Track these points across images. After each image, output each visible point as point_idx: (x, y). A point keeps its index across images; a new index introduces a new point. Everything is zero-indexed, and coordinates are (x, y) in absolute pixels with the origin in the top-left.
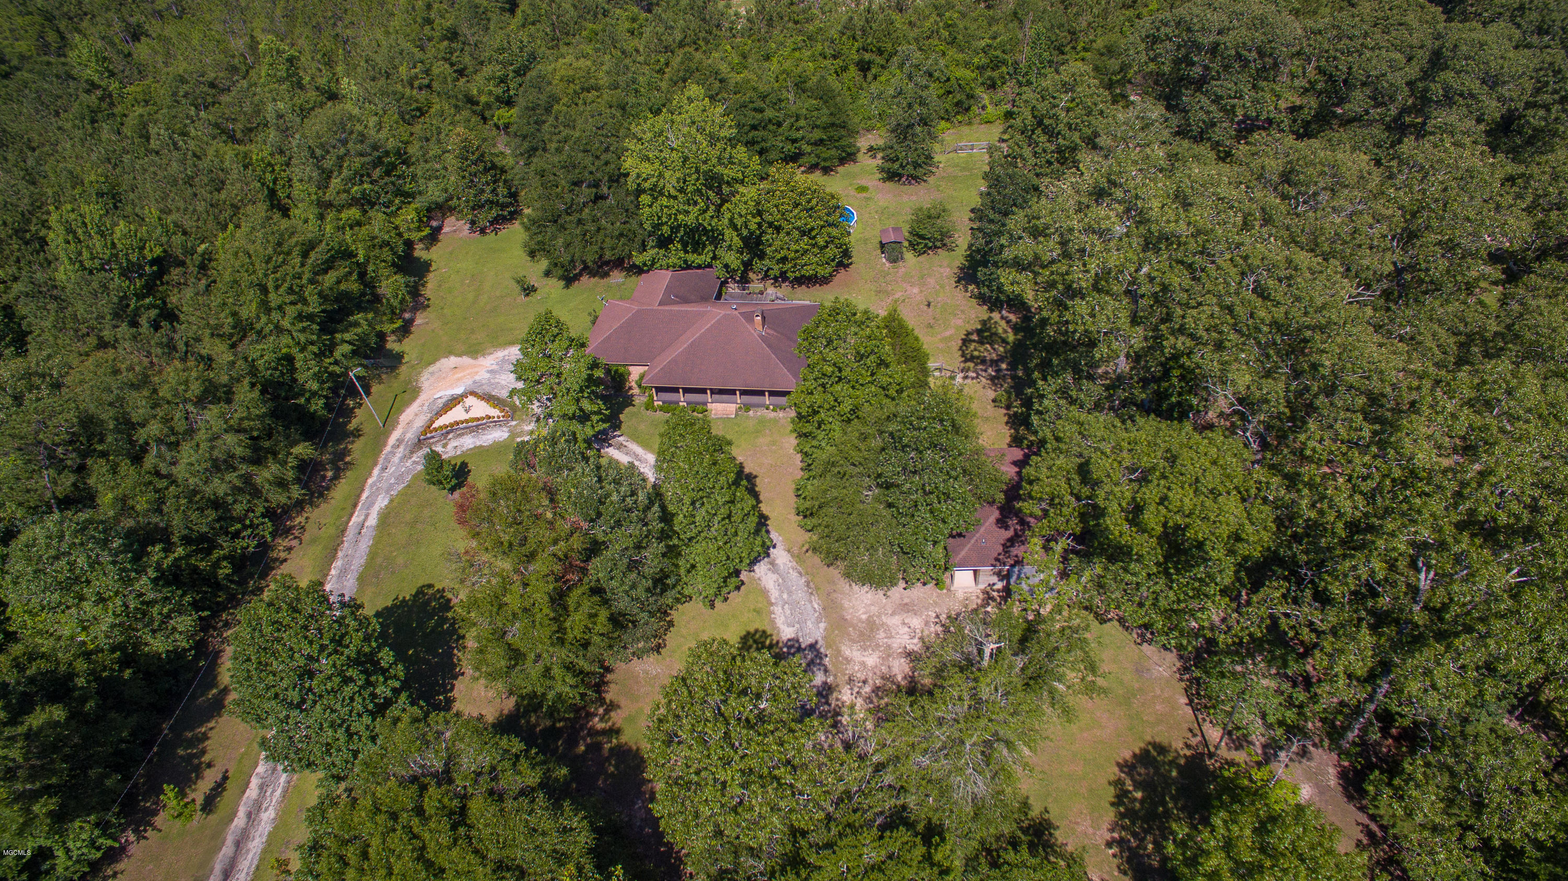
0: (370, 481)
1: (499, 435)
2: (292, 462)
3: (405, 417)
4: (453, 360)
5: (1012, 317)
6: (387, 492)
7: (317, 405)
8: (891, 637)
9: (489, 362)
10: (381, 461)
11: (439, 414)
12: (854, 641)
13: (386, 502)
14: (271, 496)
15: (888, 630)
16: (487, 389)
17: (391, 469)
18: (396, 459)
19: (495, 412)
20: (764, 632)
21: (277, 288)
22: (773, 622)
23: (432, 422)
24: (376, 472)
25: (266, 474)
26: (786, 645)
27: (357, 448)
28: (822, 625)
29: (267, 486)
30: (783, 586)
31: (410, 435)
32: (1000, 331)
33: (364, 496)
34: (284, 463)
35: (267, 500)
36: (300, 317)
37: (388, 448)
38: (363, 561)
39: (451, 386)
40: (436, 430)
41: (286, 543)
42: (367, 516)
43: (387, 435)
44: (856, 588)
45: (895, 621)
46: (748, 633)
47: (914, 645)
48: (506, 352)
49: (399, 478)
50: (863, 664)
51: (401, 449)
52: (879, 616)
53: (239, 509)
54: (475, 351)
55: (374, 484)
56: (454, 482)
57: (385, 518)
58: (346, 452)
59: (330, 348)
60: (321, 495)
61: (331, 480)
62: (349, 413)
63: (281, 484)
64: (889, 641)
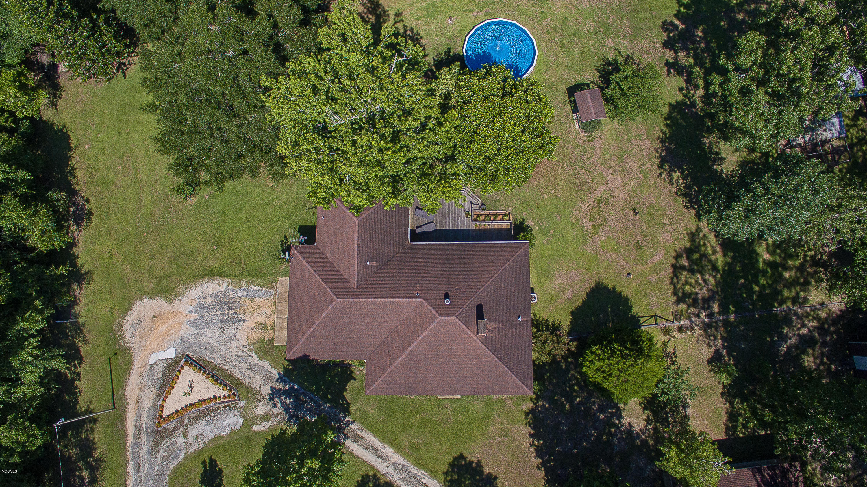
0: (130, 483)
1: (233, 421)
4: (148, 305)
9: (186, 307)
11: (163, 390)
16: (199, 352)
17: (145, 468)
18: (144, 454)
19: (218, 391)
23: (160, 406)
24: (130, 471)
27: (99, 439)
39: (160, 347)
40: (168, 417)
43: (122, 418)
49: (158, 480)
51: (144, 439)
54: (166, 289)
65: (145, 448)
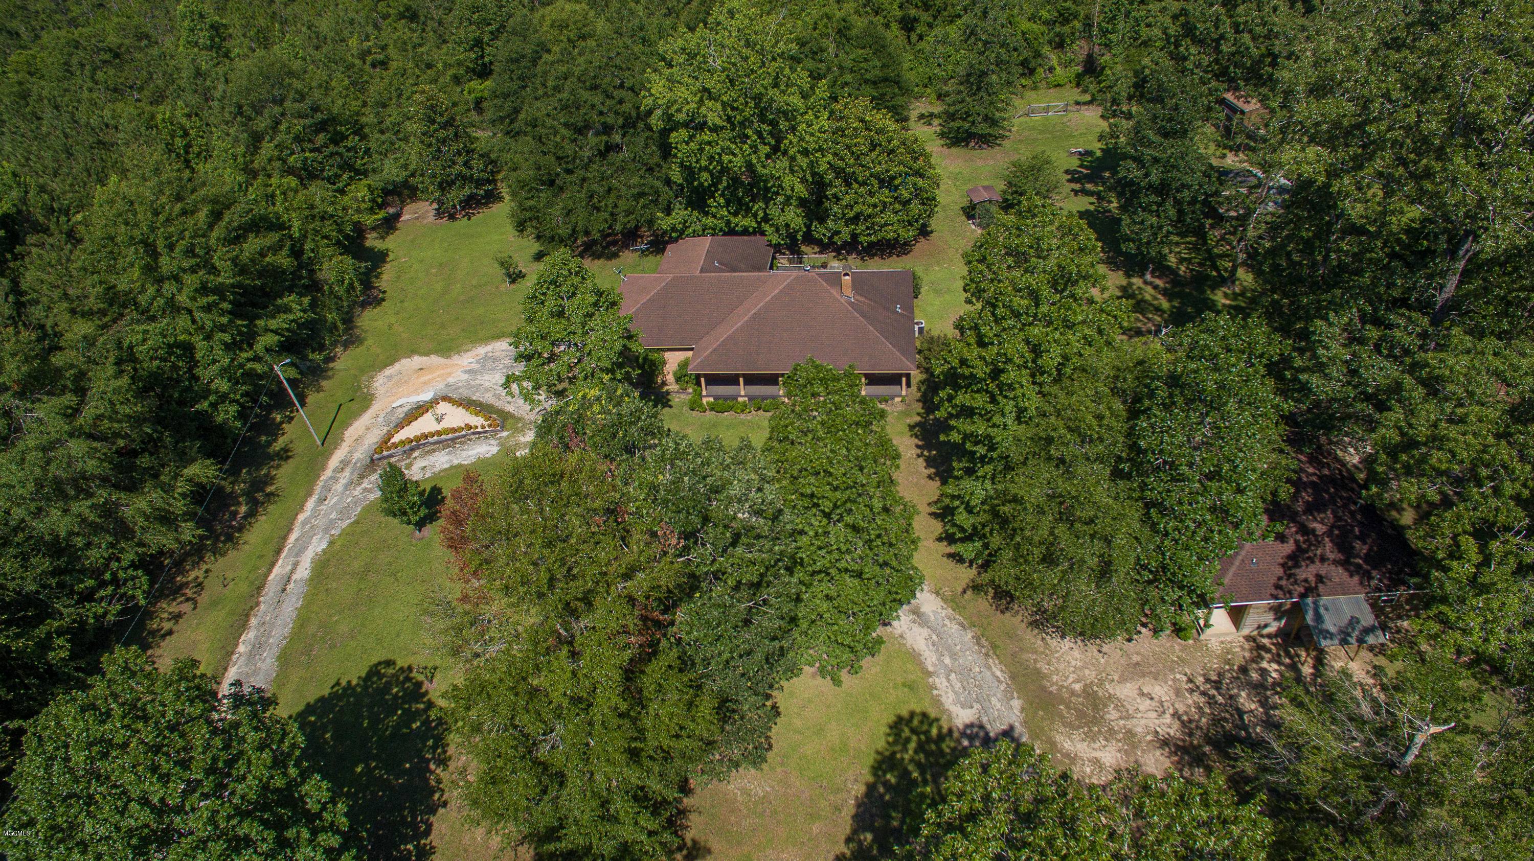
0: (301, 517)
1: (486, 449)
2: (181, 486)
3: (351, 433)
4: (418, 361)
5: (1159, 282)
6: (326, 531)
7: (227, 414)
8: (1128, 717)
9: (466, 360)
10: (318, 489)
11: (400, 426)
12: (1073, 727)
13: (324, 546)
14: (148, 538)
15: (1120, 705)
16: (465, 393)
17: (332, 500)
18: (339, 487)
19: (477, 421)
20: (924, 715)
21: (171, 247)
22: (937, 701)
23: (390, 435)
24: (310, 504)
25: (141, 503)
26: (963, 734)
27: (283, 474)
28: (1016, 703)
29: (141, 521)
30: (940, 644)
31: (360, 455)
32: (1148, 297)
33: (293, 537)
34: (168, 489)
35: (141, 544)
36: (203, 290)
37: (328, 473)
38: (287, 631)
39: (416, 392)
40: (395, 445)
41: (174, 608)
42: (295, 565)
43: (328, 455)
44: (1054, 642)
45: (1126, 691)
46: (900, 719)
47: (1170, 727)
48: (489, 348)
49: (344, 512)
50: (1096, 762)
51: (347, 473)
52: (1101, 684)
53: (94, 556)
54: (446, 349)
55: (307, 521)
56: (423, 512)
57: (321, 566)
58: (269, 479)
59: (249, 339)
60: (230, 538)
61: (245, 518)
62: (275, 430)
63: (166, 519)
64: (1129, 724)
65: (343, 481)
